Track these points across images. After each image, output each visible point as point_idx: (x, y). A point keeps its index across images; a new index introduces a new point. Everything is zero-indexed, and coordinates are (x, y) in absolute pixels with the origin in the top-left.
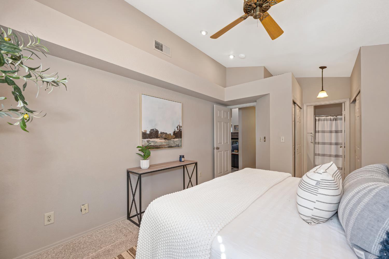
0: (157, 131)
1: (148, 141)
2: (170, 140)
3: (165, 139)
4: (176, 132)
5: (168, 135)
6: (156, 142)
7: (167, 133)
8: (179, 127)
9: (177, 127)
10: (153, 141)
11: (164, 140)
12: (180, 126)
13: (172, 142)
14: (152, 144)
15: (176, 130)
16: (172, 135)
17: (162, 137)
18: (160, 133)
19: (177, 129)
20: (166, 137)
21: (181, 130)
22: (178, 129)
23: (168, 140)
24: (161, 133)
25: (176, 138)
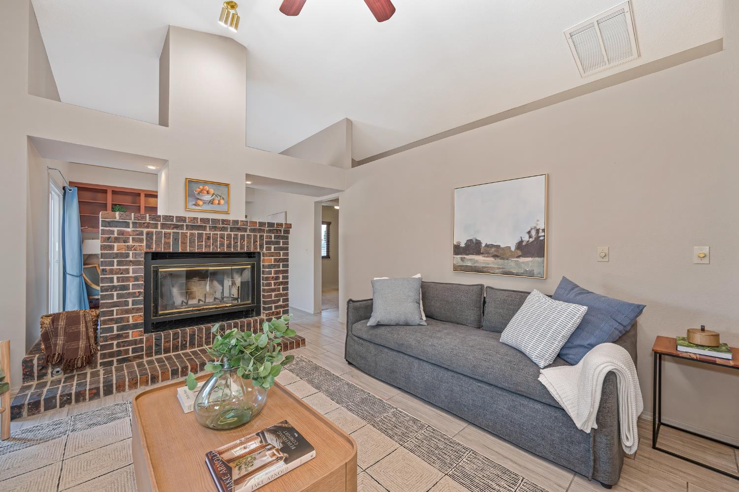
0: (478, 243)
1: (462, 259)
2: (507, 259)
3: (495, 256)
4: (524, 244)
5: (503, 249)
6: (477, 261)
7: (499, 246)
8: (533, 233)
9: (529, 232)
10: (471, 260)
11: (492, 259)
12: (538, 231)
13: (513, 264)
14: (469, 264)
15: (526, 238)
16: (513, 249)
17: (488, 253)
18: (483, 245)
19: (527, 236)
20: (497, 252)
21: (542, 238)
22: (530, 237)
23: (503, 259)
24: (487, 246)
25: (524, 255)
